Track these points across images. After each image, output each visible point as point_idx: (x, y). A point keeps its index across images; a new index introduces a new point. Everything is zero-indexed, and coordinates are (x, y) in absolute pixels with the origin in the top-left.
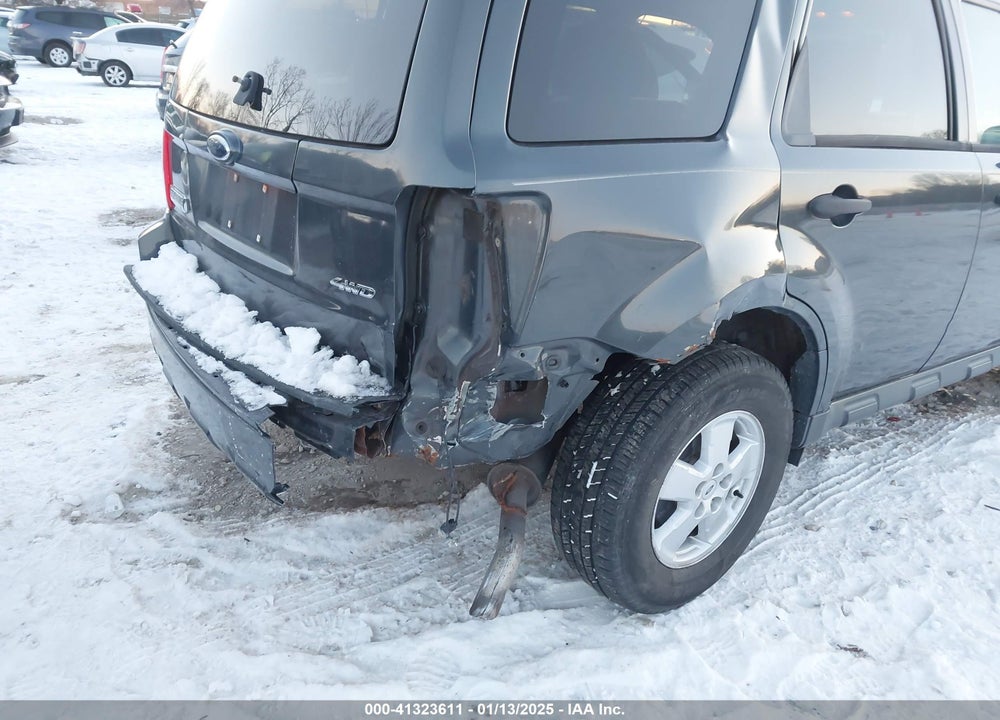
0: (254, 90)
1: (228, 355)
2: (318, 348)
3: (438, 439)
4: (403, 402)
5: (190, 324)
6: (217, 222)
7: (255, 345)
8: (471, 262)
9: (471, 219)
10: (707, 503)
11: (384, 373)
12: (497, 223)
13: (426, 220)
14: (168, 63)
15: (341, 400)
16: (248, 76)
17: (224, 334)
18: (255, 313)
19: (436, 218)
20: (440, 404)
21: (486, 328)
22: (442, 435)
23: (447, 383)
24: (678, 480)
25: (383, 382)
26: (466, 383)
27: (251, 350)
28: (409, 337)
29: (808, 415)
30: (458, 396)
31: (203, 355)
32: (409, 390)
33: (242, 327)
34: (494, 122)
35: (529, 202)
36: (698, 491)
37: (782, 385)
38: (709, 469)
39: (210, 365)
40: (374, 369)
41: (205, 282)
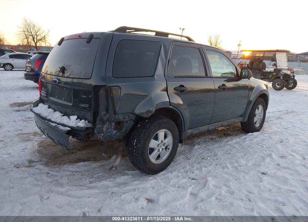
0: (63, 70)
1: (58, 122)
2: (77, 119)
3: (102, 135)
4: (95, 128)
5: (48, 118)
6: (54, 97)
7: (63, 120)
8: (107, 99)
9: (107, 91)
10: (161, 150)
11: (91, 123)
12: (111, 91)
13: (98, 91)
14: (28, 64)
15: (82, 127)
16: (62, 67)
17: (56, 119)
18: (63, 114)
19: (100, 91)
20: (102, 127)
21: (111, 112)
22: (103, 134)
23: (104, 123)
24: (153, 144)
25: (91, 124)
26: (107, 123)
27: (62, 121)
28: (96, 115)
29: (182, 132)
30: (106, 126)
31: (52, 123)
32: (96, 125)
33: (60, 117)
34: (110, 74)
35: (117, 88)
36: (158, 146)
37: (174, 124)
38: (160, 141)
39: (54, 124)
40: (89, 122)
41: (50, 110)
